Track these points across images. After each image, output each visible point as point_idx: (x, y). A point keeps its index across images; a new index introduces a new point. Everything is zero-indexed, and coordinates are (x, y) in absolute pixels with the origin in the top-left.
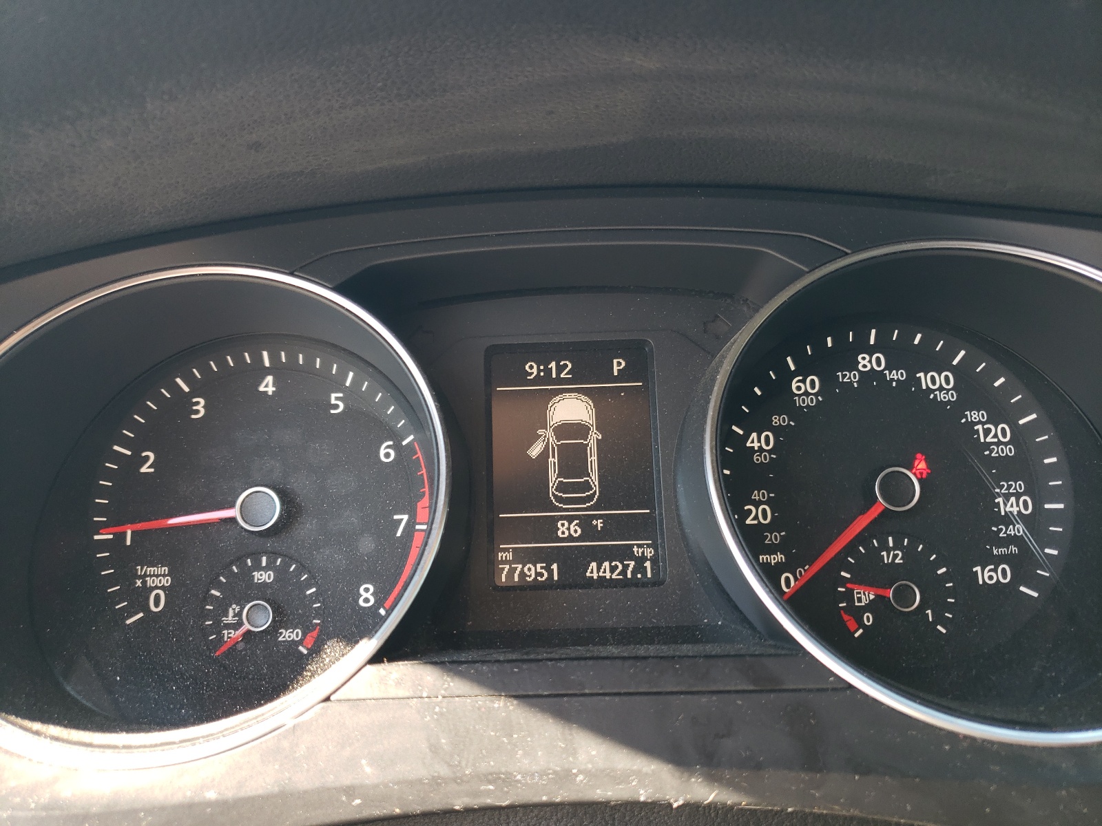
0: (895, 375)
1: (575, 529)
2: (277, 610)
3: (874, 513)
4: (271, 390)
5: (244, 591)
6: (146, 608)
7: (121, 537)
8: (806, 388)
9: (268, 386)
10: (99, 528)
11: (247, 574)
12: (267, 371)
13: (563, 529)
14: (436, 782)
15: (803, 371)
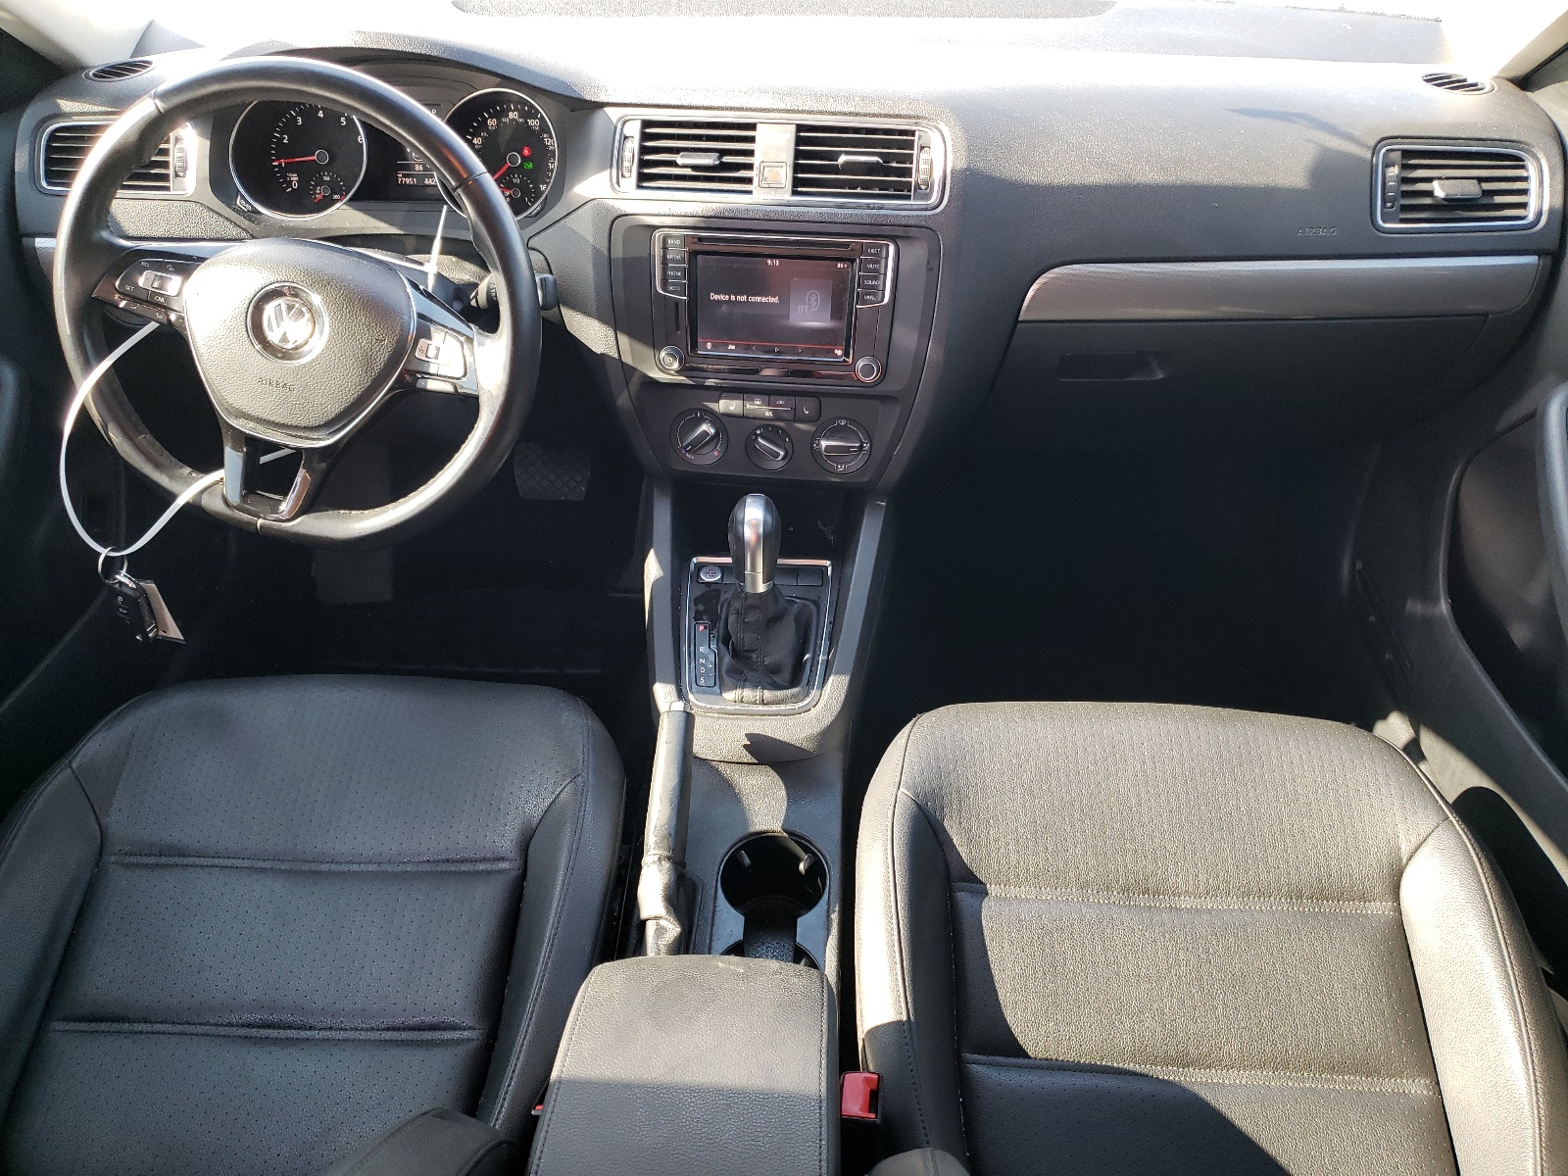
0: (521, 120)
1: (421, 168)
2: (332, 189)
3: (506, 167)
4: (322, 116)
5: (320, 182)
6: (292, 187)
7: (280, 164)
8: (492, 123)
9: (321, 114)
10: (274, 161)
11: (321, 177)
12: (319, 109)
13: (417, 167)
14: (363, 228)
15: (491, 117)
